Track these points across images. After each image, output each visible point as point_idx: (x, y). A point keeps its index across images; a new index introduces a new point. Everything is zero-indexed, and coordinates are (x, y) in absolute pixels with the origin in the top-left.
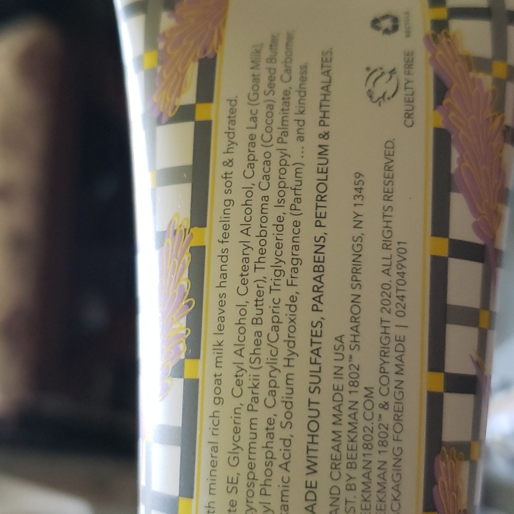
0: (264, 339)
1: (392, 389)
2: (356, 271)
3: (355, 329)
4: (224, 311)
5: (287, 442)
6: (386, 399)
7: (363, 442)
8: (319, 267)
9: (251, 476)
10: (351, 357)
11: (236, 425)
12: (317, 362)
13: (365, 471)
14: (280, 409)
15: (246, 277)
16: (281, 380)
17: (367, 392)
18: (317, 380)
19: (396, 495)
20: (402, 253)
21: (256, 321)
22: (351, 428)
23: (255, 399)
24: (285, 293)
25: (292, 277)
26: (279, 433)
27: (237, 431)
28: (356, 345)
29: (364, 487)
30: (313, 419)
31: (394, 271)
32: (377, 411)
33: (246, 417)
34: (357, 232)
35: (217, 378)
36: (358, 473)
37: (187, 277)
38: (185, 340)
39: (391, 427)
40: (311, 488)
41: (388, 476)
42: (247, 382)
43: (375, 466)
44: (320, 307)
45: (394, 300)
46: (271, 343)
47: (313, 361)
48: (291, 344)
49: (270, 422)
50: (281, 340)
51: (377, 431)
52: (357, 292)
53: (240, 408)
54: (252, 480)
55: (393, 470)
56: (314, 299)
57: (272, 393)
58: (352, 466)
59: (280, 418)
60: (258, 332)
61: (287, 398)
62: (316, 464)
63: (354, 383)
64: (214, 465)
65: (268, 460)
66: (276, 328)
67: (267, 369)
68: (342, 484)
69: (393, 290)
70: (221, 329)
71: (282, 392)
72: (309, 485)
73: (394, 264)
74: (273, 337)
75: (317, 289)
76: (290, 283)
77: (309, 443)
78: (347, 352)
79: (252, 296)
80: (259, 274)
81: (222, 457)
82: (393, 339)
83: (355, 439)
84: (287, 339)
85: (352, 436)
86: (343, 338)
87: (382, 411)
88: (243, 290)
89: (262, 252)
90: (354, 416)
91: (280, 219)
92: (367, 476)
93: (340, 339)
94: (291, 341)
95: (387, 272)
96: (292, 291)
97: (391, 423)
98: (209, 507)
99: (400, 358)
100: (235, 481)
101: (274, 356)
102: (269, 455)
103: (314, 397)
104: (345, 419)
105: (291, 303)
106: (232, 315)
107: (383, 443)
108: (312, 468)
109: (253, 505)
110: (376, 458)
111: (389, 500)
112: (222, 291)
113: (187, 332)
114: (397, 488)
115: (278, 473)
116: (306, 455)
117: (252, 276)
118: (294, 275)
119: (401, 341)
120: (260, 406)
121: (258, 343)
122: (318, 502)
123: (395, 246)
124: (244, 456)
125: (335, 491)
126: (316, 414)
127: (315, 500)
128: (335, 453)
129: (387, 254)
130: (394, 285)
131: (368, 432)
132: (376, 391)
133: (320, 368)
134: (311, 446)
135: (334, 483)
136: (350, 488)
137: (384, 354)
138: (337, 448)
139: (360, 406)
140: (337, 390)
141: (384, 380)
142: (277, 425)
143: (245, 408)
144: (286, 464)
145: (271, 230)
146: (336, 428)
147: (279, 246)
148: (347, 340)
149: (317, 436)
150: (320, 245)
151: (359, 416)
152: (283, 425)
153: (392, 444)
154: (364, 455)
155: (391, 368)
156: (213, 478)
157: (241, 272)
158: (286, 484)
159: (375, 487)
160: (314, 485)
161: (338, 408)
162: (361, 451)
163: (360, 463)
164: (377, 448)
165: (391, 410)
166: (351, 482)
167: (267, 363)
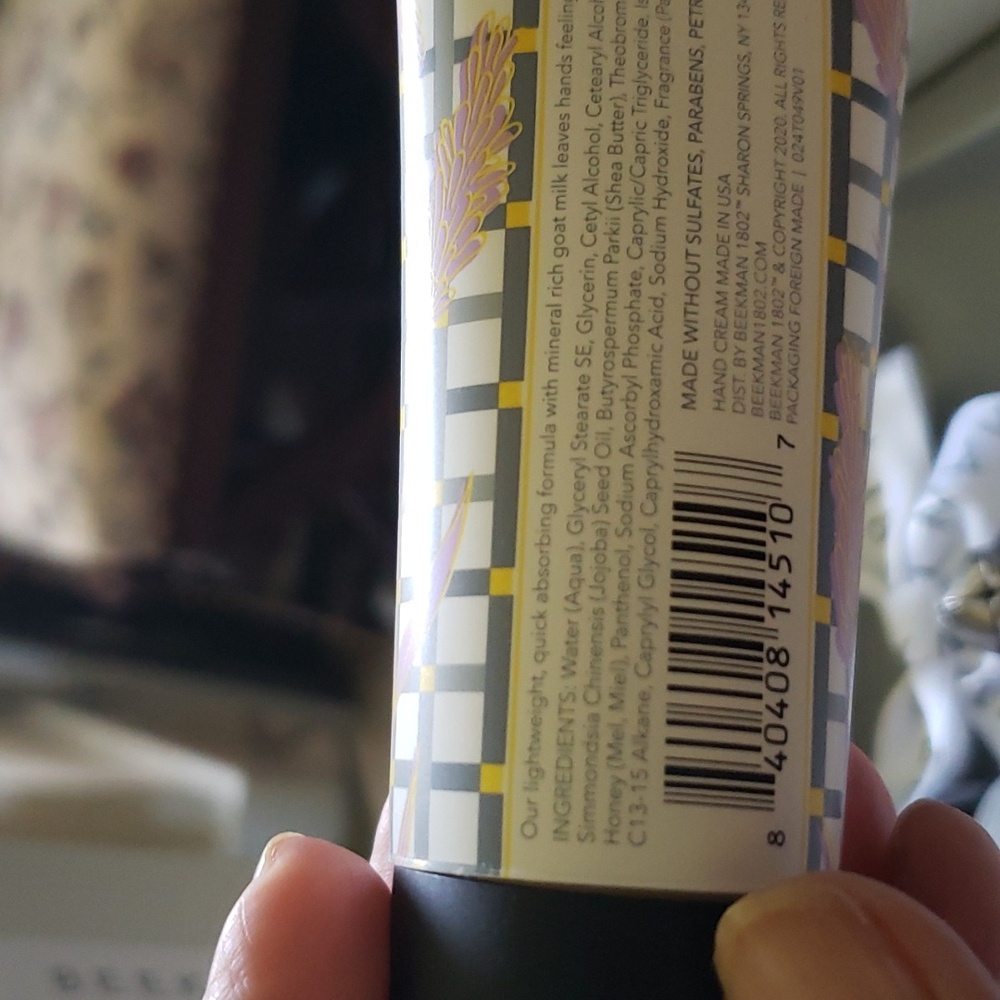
0: (625, 172)
1: (789, 250)
2: (743, 97)
3: (744, 168)
4: (567, 137)
5: (658, 302)
6: (781, 260)
7: (754, 309)
8: (697, 88)
9: (610, 343)
10: (739, 203)
11: (587, 281)
12: (697, 204)
13: (756, 345)
14: (649, 260)
15: (598, 94)
16: (649, 224)
17: (758, 248)
18: (696, 227)
19: (794, 380)
20: (799, 83)
21: (614, 150)
22: (739, 289)
23: (615, 248)
24: (653, 116)
25: (661, 97)
26: (647, 290)
27: (589, 287)
28: (745, 189)
29: (755, 364)
30: (692, 275)
31: (789, 103)
32: (771, 273)
33: (601, 270)
34: (743, 50)
35: (559, 223)
36: (749, 346)
37: (509, 94)
38: (506, 180)
39: (787, 296)
40: (690, 358)
41: (785, 355)
42: (602, 226)
43: (768, 340)
44: (699, 137)
45: (791, 141)
46: (635, 178)
47: (691, 203)
48: (663, 181)
49: (636, 276)
50: (648, 174)
51: (770, 298)
52: (745, 122)
53: (593, 260)
54: (610, 350)
55: (790, 349)
56: (690, 126)
57: (638, 241)
58: (740, 336)
59: (649, 272)
60: (617, 163)
61: (658, 247)
62: (695, 330)
63: (743, 235)
64: (555, 333)
65: (633, 324)
66: (641, 158)
67: (629, 210)
68: (729, 357)
69: (789, 127)
70: (563, 160)
71: (650, 240)
72: (687, 355)
73: (790, 95)
74: (638, 170)
75: (695, 114)
76: (658, 103)
77: (686, 303)
78: (734, 197)
79: (607, 118)
80: (616, 90)
81: (567, 322)
82: (789, 187)
83: (745, 304)
84: (657, 173)
85: (741, 299)
86: (729, 178)
87: (777, 274)
88: (594, 109)
89: (620, 62)
90: (742, 274)
91: (644, 23)
92: (759, 350)
93: (724, 178)
94: (661, 176)
95: (781, 103)
96: (661, 114)
97: (788, 291)
98: (549, 387)
99: (798, 212)
100: (587, 350)
101: (640, 194)
102: (635, 317)
103: (693, 248)
104: (733, 279)
105: (661, 129)
106: (579, 141)
107: (777, 313)
108: (691, 334)
109: (613, 380)
110: (770, 330)
111: (785, 385)
112: (563, 110)
113: (510, 167)
114: (794, 371)
115: (647, 340)
116: (682, 319)
117: (607, 92)
118: (664, 94)
119: (798, 191)
120: (621, 256)
121: (616, 178)
122: (700, 376)
123: (789, 74)
124: (599, 320)
125: (720, 365)
126: (695, 268)
127: (695, 374)
128: (719, 318)
129: (780, 81)
130: (790, 121)
131: (760, 297)
132: (769, 248)
133: (700, 213)
134: (691, 308)
135: (718, 355)
136: (739, 363)
137: (779, 204)
138: (722, 312)
139: (750, 263)
140: (723, 242)
141: (780, 238)
142: (645, 280)
143: (601, 258)
144: (658, 328)
145: (632, 36)
146: (722, 288)
147: (643, 56)
148: (734, 181)
149: (697, 296)
150: (697, 60)
151: (750, 277)
152: (653, 280)
153: (789, 317)
154: (755, 325)
155: (787, 222)
156: (555, 350)
157: (590, 86)
158: (657, 353)
159: (768, 367)
160: (693, 355)
161: (723, 263)
162: (751, 320)
163: (751, 335)
164: (770, 318)
165: (787, 273)
166: (740, 356)
167: (630, 203)
